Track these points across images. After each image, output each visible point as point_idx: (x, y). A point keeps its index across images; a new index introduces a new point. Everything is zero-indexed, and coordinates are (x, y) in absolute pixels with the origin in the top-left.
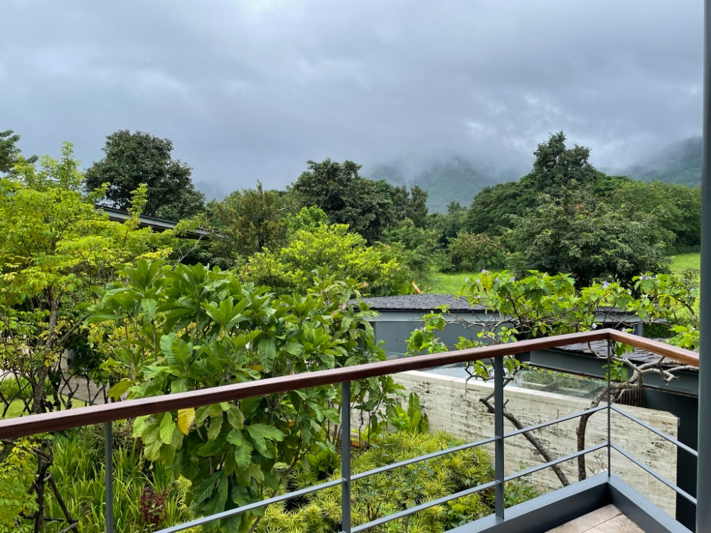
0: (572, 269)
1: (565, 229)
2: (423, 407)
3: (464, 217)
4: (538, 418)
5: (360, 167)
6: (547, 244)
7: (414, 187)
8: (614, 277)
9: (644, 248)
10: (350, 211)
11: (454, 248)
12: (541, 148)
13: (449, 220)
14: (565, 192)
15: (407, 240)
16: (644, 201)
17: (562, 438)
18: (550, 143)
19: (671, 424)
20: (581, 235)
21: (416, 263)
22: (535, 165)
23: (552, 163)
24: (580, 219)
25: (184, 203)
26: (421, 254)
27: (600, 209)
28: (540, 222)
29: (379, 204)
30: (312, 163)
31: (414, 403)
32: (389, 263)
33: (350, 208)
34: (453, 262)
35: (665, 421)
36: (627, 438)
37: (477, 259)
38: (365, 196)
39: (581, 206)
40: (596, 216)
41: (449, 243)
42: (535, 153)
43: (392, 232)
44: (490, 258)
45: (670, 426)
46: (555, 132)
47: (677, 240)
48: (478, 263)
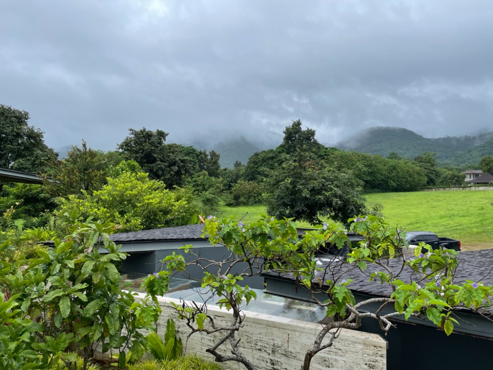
0: (305, 205)
1: (300, 178)
2: (178, 332)
3: (243, 170)
4: (272, 341)
5: (168, 134)
6: (288, 188)
7: (211, 151)
8: (331, 210)
9: (349, 191)
10: (159, 164)
11: (235, 190)
12: (287, 129)
13: (234, 172)
14: (299, 153)
15: (203, 184)
16: (346, 162)
17: (292, 359)
18: (293, 127)
19: (380, 347)
20: (309, 182)
21: (208, 200)
22: (284, 139)
23: (294, 138)
24: (309, 172)
25: (36, 157)
26: (212, 194)
27: (321, 165)
28: (284, 173)
29: (180, 160)
30: (133, 130)
31: (170, 329)
32: (179, 202)
33: (160, 162)
34: (234, 199)
35: (376, 344)
36: (345, 359)
37: (249, 197)
38: (171, 154)
39: (310, 163)
40: (319, 170)
41: (232, 187)
42: (284, 132)
43: (194, 179)
44: (257, 196)
45: (380, 349)
46: (296, 120)
47: (365, 186)
48: (250, 200)
